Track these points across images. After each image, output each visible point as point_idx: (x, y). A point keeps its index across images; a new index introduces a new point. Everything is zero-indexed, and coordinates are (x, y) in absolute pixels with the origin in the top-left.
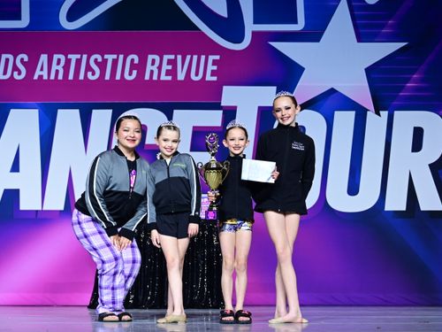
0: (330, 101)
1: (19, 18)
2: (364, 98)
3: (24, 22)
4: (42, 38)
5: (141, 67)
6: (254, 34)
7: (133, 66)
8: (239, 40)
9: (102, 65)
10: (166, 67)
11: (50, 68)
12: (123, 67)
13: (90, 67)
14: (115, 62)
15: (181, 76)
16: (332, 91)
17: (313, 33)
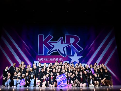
0: (75, 63)
1: (42, 54)
2: (78, 62)
3: (43, 55)
4: (45, 56)
5: (55, 59)
6: (67, 56)
7: (54, 59)
8: (65, 56)
9: (51, 59)
10: (58, 59)
11: (46, 59)
12: (53, 59)
13: (50, 59)
14: (52, 59)
15: (59, 60)
16: (75, 62)
17: (73, 56)
